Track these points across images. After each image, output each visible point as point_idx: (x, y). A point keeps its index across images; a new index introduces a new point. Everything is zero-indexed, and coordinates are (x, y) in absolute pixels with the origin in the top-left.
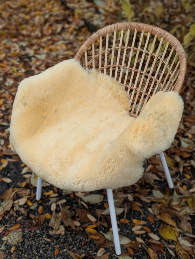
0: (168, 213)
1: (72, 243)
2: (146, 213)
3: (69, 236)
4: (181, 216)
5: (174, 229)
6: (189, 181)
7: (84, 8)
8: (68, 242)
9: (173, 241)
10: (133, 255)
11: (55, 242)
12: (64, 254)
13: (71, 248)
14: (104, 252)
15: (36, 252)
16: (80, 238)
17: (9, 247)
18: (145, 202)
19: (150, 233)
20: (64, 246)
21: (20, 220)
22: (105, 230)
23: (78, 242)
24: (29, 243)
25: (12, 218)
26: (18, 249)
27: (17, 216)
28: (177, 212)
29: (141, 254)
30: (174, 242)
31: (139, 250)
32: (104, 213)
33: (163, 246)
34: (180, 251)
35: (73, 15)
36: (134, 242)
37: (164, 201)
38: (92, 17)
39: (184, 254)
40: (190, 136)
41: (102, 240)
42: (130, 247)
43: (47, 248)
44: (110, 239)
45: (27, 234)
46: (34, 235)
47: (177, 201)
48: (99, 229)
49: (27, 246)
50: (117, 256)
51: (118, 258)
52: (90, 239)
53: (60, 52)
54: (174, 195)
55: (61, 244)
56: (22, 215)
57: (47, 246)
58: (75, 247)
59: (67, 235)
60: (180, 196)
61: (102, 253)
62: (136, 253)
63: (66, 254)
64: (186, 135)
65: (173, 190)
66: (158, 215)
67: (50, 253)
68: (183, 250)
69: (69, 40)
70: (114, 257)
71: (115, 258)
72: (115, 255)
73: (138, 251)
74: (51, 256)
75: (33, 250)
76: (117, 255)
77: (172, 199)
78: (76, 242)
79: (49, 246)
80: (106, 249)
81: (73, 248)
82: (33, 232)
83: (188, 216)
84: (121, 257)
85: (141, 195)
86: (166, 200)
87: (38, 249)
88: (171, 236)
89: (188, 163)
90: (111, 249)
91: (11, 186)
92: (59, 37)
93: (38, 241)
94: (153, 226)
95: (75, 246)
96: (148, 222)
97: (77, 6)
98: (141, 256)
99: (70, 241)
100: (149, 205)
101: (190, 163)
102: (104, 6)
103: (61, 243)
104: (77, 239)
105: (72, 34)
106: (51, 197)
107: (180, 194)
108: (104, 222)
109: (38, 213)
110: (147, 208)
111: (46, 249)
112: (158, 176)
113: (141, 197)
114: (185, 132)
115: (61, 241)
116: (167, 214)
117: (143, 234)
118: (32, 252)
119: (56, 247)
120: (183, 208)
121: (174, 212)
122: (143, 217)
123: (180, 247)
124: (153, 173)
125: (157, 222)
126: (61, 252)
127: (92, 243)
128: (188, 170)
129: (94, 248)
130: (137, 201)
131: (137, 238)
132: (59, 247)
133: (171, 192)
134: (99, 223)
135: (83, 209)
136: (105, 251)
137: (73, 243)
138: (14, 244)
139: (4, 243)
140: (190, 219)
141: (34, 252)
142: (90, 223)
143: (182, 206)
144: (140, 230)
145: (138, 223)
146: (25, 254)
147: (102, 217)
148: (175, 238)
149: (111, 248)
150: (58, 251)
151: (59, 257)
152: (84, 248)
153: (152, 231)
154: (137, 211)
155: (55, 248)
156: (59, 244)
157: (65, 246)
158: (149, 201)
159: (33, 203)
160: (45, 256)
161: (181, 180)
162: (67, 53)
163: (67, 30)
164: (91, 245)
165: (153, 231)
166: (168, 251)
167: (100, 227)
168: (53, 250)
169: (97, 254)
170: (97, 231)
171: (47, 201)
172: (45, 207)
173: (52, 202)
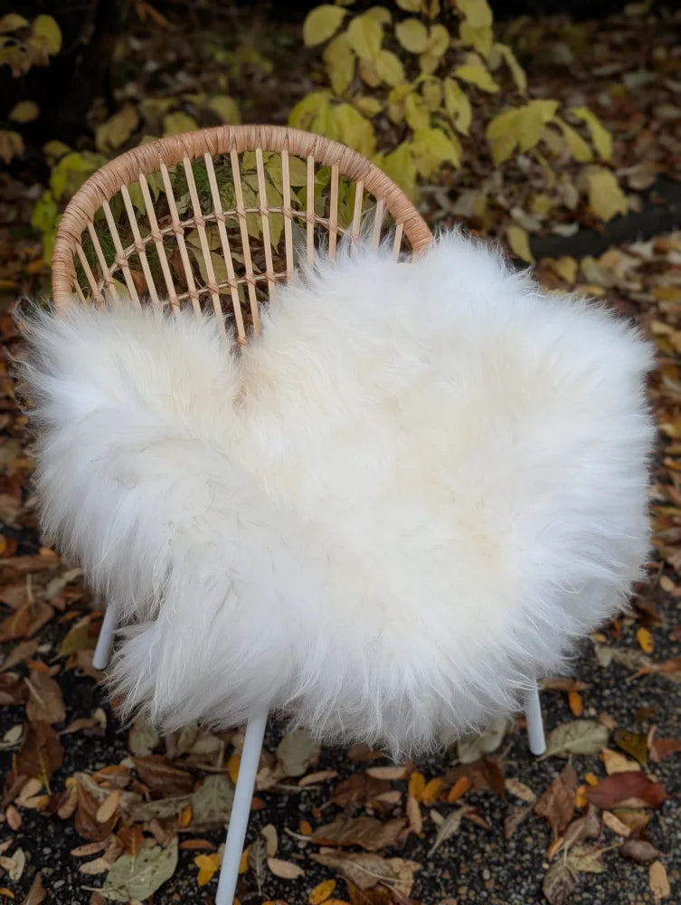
11: (444, 894)
12: (501, 880)
14: (520, 781)
20: (467, 875)
23: (464, 834)
41: (478, 774)
50: (543, 758)
55: (459, 882)
58: (482, 845)
59: (425, 856)
61: (523, 786)
71: (546, 761)
80: (510, 775)
81: (483, 851)
90: (514, 764)
95: (477, 844)
99: (454, 852)
103: (453, 878)
115: (447, 876)
126: (490, 885)
127: (478, 800)
129: (499, 800)
132: (471, 887)
135: (331, 788)
136: (516, 779)
137: (465, 847)
151: (509, 895)
156: (458, 887)
157: (472, 871)
164: (487, 805)
167: (423, 765)
169: (523, 797)
170: (436, 777)
171: (245, 881)
172: (272, 894)
173: (264, 866)
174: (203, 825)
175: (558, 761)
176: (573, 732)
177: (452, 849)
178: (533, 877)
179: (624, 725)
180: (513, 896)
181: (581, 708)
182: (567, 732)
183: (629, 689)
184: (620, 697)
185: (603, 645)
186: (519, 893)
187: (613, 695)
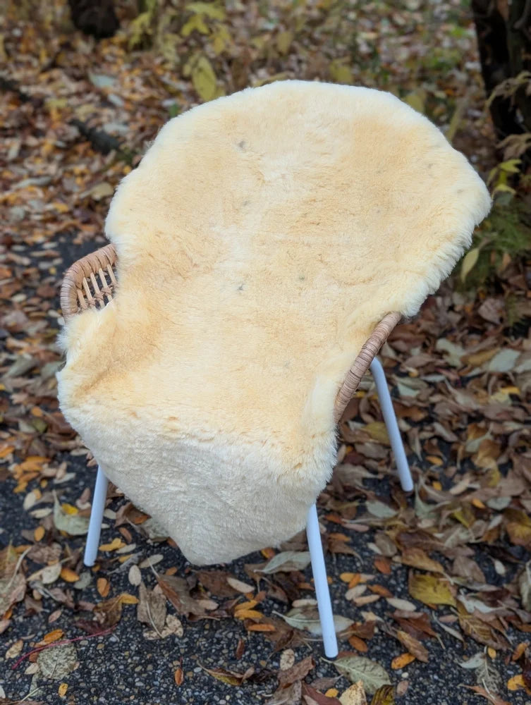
0: (418, 547)
1: (211, 650)
2: (366, 557)
3: (196, 636)
4: (448, 549)
5: (442, 579)
6: (442, 470)
7: (69, 96)
8: (199, 650)
9: (447, 607)
10: (365, 653)
11: (166, 655)
12: (198, 679)
13: (212, 663)
14: (295, 657)
15: (126, 687)
16: (226, 637)
17: (51, 687)
18: (357, 532)
19: (389, 597)
20: (191, 660)
21: (58, 620)
22: (283, 609)
23: (225, 646)
24: (99, 669)
25: (35, 618)
26: (76, 689)
27: (48, 611)
28: (438, 543)
29: (384, 648)
30: (452, 609)
31: (377, 640)
32: (266, 571)
33: (428, 621)
34: (471, 626)
35: (46, 114)
36: (359, 624)
37: (400, 523)
38: (96, 115)
39: (481, 630)
40: (414, 371)
41: (283, 632)
42: (354, 635)
43: (151, 673)
44: (301, 627)
45: (88, 650)
46: (106, 648)
47: (428, 518)
48: (266, 608)
49: (97, 677)
50: (330, 662)
51: (333, 665)
52: (251, 635)
53: (31, 207)
54: (416, 507)
55: (183, 659)
56: (60, 605)
57: (150, 667)
58: (221, 658)
59: (192, 635)
60: (432, 507)
61: (292, 660)
62: (372, 647)
63: (203, 678)
64: (403, 370)
65: (412, 495)
66: (396, 555)
67: (163, 683)
68: (478, 621)
69: (47, 175)
70: (324, 666)
71: (326, 665)
72: (325, 660)
73: (375, 641)
74: (167, 688)
75: (117, 683)
76: (329, 659)
77: (416, 517)
78: (218, 647)
79: (156, 668)
80: (297, 650)
81: (217, 661)
82: (101, 643)
83: (465, 546)
84: (339, 662)
85: (343, 517)
86: (404, 521)
87: (130, 679)
88: (439, 596)
89: (428, 431)
90: (311, 649)
91: (8, 544)
92: (17, 170)
93: (120, 660)
94: (393, 582)
95: (221, 656)
96: (378, 575)
97: (48, 90)
98: (384, 651)
99: (205, 647)
100: (367, 536)
101: (433, 430)
102: (117, 89)
103: (183, 655)
104: (219, 641)
105: (50, 159)
106: (120, 555)
107: (430, 502)
108: (274, 590)
109: (99, 597)
110: (365, 544)
111: (149, 675)
112: (368, 468)
113: (343, 520)
114: (399, 364)
115: (182, 651)
116: (415, 550)
117: (375, 603)
118: (115, 688)
119: (174, 666)
120: (448, 531)
121: (431, 542)
122: (363, 566)
123: (470, 617)
124: (355, 464)
125: (399, 572)
126: (190, 674)
127: (259, 642)
128: (432, 447)
129: (268, 653)
130: (337, 532)
131: (364, 614)
132: (182, 666)
133: (409, 500)
134: (261, 594)
136: (296, 655)
138: (62, 677)
139: (34, 679)
140: (470, 552)
141: (118, 687)
142: (240, 597)
143: (445, 528)
144: (364, 594)
145: (355, 581)
146: (98, 696)
147: (264, 578)
148: (452, 599)
149: (308, 645)
150: (182, 675)
151: (190, 688)
152: (243, 656)
153: (394, 593)
154: (343, 554)
155: (171, 669)
156: (178, 659)
157: (195, 661)
158: (366, 528)
159: (79, 575)
160: (153, 692)
161: (425, 472)
162: (50, 207)
163: (36, 152)
164: (259, 648)
165: (396, 593)
166: (443, 630)
167: (268, 602)
168: (169, 674)
169: (281, 664)
170: (263, 613)
171: (114, 565)
172: (113, 580)
173: (128, 566)
174: (142, 529)
175: (332, 671)
176: (368, 668)
177: (206, 645)
178: (213, 695)
179: (408, 698)
180: (188, 690)
181: (402, 667)
182: (366, 665)
183: (450, 690)
184: (438, 686)
185: (487, 656)
186: (193, 691)
187: (436, 681)
